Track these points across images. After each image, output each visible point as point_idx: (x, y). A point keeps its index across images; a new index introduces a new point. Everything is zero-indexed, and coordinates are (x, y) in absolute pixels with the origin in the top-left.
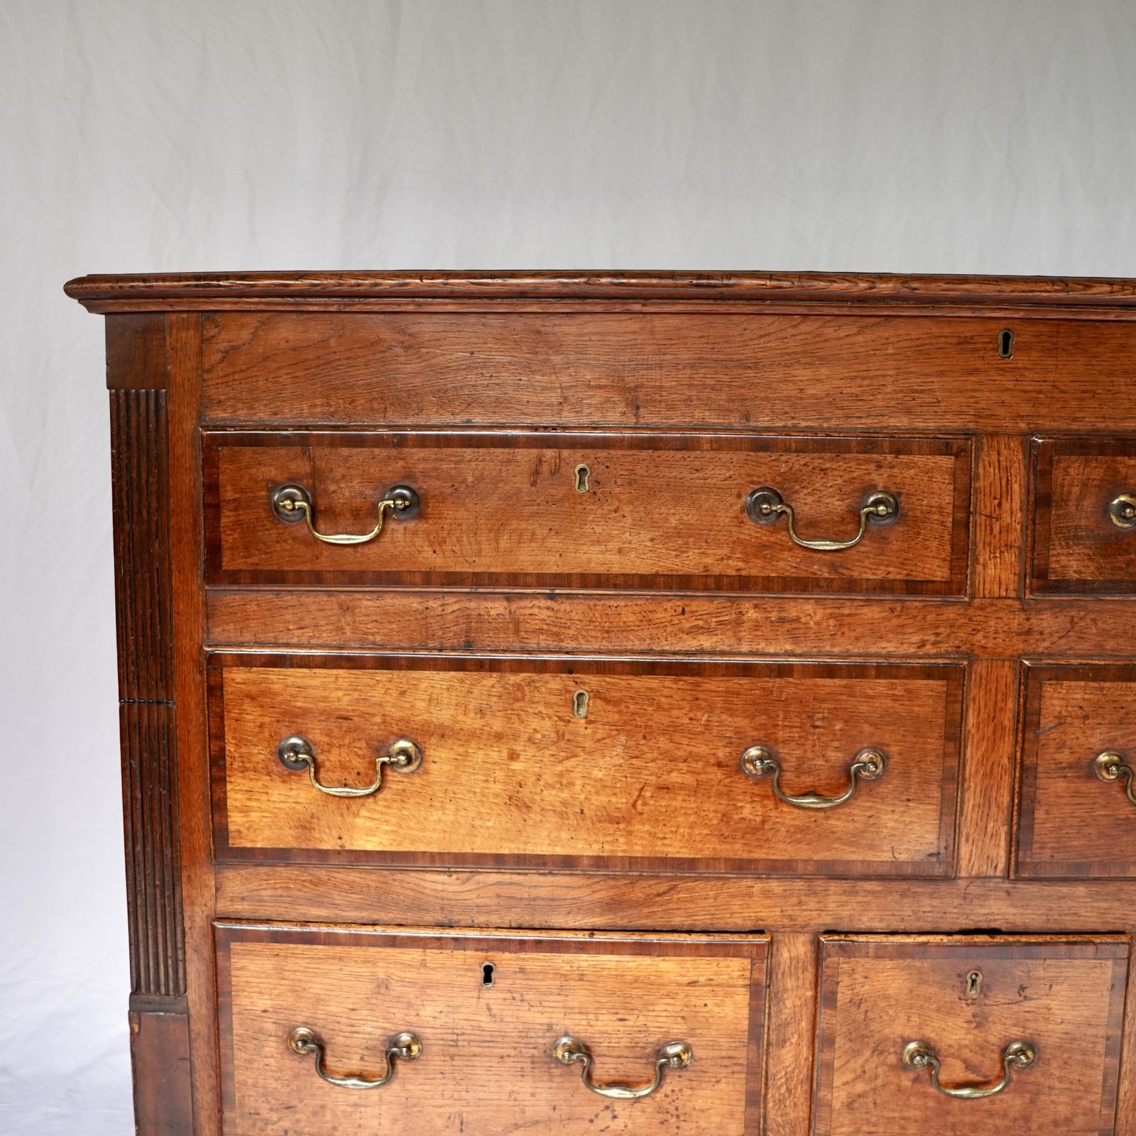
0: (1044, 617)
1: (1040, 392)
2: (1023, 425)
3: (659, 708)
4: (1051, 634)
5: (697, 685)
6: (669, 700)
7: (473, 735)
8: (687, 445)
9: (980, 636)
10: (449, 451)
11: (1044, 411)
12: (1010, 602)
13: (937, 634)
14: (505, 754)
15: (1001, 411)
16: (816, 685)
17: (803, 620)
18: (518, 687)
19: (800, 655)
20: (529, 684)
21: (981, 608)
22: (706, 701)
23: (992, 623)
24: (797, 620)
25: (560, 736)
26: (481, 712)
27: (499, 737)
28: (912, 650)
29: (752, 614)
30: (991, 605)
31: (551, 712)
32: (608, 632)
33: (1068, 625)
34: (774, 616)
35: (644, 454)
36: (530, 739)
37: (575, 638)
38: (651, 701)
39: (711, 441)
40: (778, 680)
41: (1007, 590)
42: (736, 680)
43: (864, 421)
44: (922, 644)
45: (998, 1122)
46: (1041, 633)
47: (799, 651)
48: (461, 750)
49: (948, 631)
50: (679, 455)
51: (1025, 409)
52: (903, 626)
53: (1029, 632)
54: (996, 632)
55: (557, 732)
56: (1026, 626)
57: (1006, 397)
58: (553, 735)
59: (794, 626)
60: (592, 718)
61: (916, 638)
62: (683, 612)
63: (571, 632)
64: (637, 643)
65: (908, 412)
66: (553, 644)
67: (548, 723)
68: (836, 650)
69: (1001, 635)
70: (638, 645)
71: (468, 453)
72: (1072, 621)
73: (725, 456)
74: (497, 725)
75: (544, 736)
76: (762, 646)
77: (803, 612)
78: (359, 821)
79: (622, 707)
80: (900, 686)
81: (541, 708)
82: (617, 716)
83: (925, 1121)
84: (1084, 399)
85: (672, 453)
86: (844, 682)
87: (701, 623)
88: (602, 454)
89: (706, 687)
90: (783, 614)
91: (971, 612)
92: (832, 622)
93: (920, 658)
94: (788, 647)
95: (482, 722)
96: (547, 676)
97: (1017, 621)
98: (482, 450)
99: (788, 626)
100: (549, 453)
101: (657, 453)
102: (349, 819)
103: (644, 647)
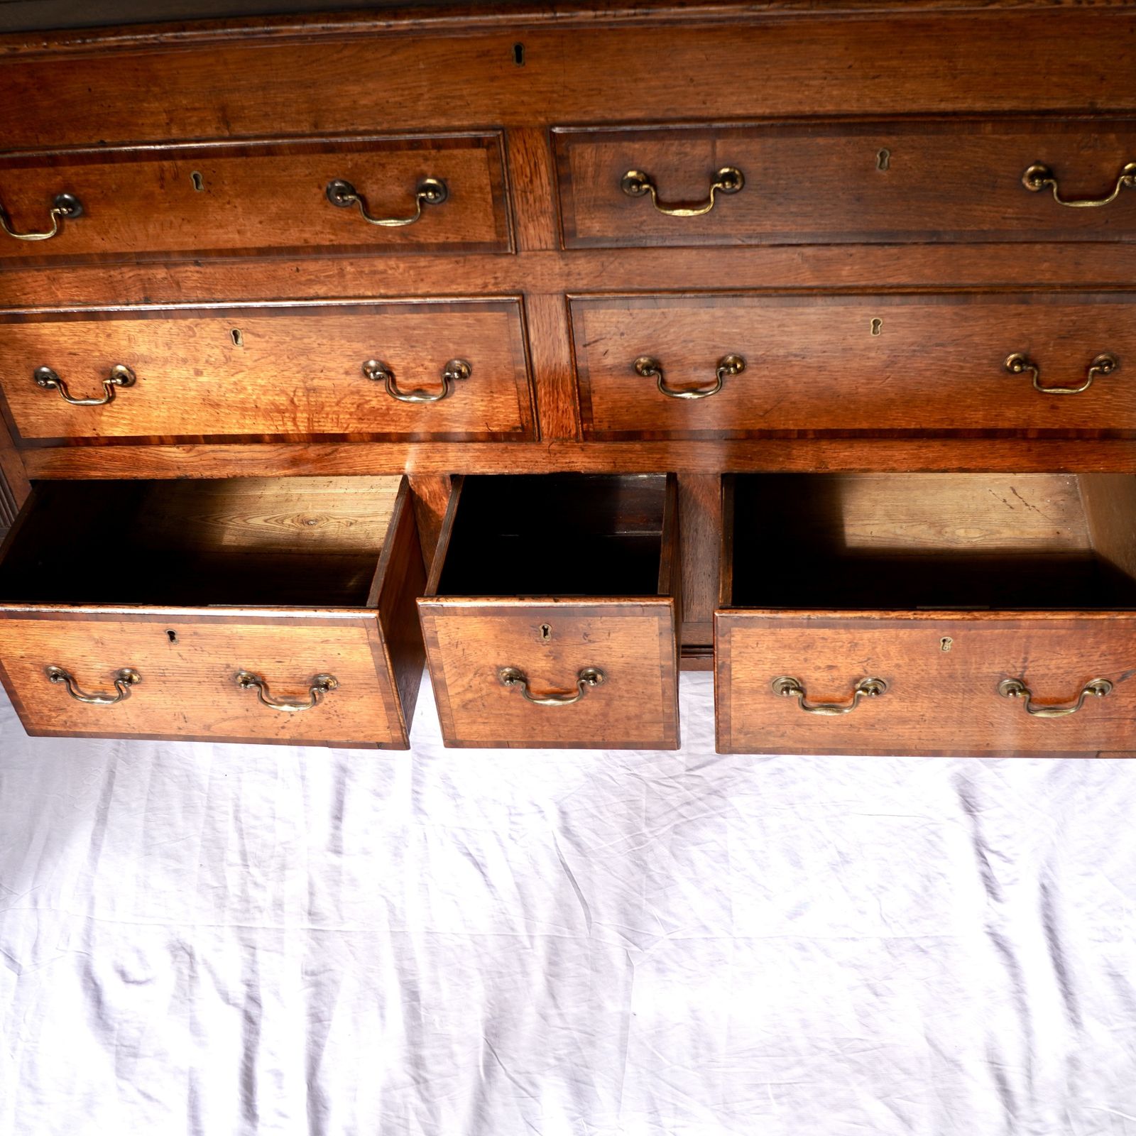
0: (579, 262)
1: (553, 92)
2: (542, 119)
3: (294, 338)
4: (587, 274)
5: (318, 321)
6: (300, 333)
7: (166, 361)
8: (269, 151)
9: (530, 278)
10: (92, 166)
11: (558, 106)
12: (551, 253)
13: (496, 278)
14: (192, 372)
15: (522, 109)
16: (406, 318)
17: (390, 272)
18: (190, 328)
19: (392, 297)
20: (196, 326)
21: (528, 258)
22: (326, 331)
23: (539, 268)
24: (384, 272)
25: (228, 359)
26: (168, 345)
27: (185, 361)
28: (478, 290)
29: (349, 269)
30: (536, 255)
31: (217, 343)
32: (245, 286)
33: (600, 268)
34: (366, 270)
35: (239, 160)
36: (207, 362)
37: (222, 291)
38: (288, 333)
39: (290, 147)
40: (378, 316)
41: (546, 244)
42: (345, 317)
43: (409, 123)
44: (485, 285)
45: (583, 717)
46: (579, 274)
47: (390, 293)
48: (161, 371)
49: (503, 274)
50: (266, 159)
51: (543, 106)
52: (468, 273)
53: (569, 274)
54: (542, 275)
55: (225, 356)
56: (566, 269)
57: (525, 98)
58: (223, 358)
59: (384, 276)
60: (246, 346)
61: (480, 281)
62: (298, 270)
63: (219, 287)
64: (268, 292)
65: (444, 113)
66: (207, 296)
67: (217, 351)
68: (419, 292)
69: (547, 277)
70: (269, 295)
71: (107, 167)
72: (603, 265)
73: (302, 158)
74: (181, 353)
75: (216, 359)
76: (361, 292)
77: (388, 266)
78: (103, 418)
79: (267, 338)
80: (471, 318)
81: (209, 341)
82: (265, 344)
83: (525, 716)
84: (592, 95)
85: (261, 158)
86: (428, 315)
87: (312, 277)
88: (208, 162)
89: (325, 322)
90: (373, 269)
91: (519, 261)
92: (412, 272)
93: (484, 295)
94: (382, 291)
95: (171, 352)
96: (208, 320)
97: (558, 266)
98: (117, 165)
99: (378, 277)
100: (166, 164)
101: (249, 159)
102: (98, 418)
103: (275, 295)
